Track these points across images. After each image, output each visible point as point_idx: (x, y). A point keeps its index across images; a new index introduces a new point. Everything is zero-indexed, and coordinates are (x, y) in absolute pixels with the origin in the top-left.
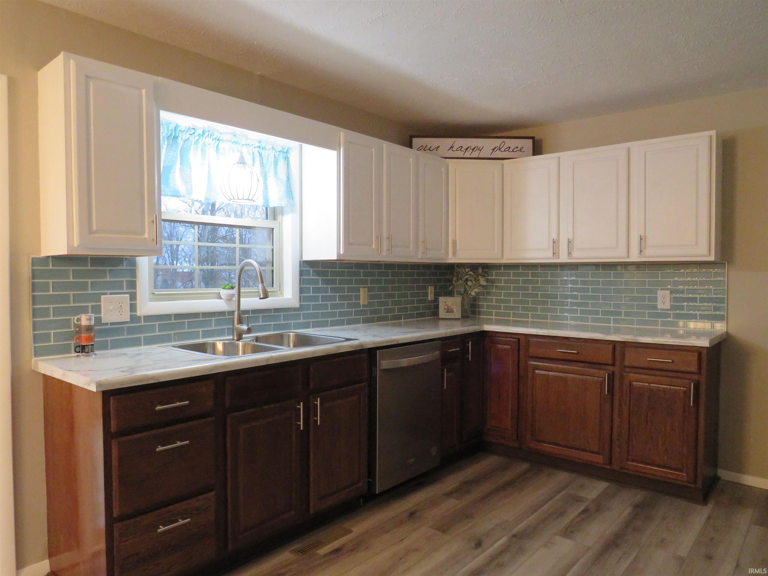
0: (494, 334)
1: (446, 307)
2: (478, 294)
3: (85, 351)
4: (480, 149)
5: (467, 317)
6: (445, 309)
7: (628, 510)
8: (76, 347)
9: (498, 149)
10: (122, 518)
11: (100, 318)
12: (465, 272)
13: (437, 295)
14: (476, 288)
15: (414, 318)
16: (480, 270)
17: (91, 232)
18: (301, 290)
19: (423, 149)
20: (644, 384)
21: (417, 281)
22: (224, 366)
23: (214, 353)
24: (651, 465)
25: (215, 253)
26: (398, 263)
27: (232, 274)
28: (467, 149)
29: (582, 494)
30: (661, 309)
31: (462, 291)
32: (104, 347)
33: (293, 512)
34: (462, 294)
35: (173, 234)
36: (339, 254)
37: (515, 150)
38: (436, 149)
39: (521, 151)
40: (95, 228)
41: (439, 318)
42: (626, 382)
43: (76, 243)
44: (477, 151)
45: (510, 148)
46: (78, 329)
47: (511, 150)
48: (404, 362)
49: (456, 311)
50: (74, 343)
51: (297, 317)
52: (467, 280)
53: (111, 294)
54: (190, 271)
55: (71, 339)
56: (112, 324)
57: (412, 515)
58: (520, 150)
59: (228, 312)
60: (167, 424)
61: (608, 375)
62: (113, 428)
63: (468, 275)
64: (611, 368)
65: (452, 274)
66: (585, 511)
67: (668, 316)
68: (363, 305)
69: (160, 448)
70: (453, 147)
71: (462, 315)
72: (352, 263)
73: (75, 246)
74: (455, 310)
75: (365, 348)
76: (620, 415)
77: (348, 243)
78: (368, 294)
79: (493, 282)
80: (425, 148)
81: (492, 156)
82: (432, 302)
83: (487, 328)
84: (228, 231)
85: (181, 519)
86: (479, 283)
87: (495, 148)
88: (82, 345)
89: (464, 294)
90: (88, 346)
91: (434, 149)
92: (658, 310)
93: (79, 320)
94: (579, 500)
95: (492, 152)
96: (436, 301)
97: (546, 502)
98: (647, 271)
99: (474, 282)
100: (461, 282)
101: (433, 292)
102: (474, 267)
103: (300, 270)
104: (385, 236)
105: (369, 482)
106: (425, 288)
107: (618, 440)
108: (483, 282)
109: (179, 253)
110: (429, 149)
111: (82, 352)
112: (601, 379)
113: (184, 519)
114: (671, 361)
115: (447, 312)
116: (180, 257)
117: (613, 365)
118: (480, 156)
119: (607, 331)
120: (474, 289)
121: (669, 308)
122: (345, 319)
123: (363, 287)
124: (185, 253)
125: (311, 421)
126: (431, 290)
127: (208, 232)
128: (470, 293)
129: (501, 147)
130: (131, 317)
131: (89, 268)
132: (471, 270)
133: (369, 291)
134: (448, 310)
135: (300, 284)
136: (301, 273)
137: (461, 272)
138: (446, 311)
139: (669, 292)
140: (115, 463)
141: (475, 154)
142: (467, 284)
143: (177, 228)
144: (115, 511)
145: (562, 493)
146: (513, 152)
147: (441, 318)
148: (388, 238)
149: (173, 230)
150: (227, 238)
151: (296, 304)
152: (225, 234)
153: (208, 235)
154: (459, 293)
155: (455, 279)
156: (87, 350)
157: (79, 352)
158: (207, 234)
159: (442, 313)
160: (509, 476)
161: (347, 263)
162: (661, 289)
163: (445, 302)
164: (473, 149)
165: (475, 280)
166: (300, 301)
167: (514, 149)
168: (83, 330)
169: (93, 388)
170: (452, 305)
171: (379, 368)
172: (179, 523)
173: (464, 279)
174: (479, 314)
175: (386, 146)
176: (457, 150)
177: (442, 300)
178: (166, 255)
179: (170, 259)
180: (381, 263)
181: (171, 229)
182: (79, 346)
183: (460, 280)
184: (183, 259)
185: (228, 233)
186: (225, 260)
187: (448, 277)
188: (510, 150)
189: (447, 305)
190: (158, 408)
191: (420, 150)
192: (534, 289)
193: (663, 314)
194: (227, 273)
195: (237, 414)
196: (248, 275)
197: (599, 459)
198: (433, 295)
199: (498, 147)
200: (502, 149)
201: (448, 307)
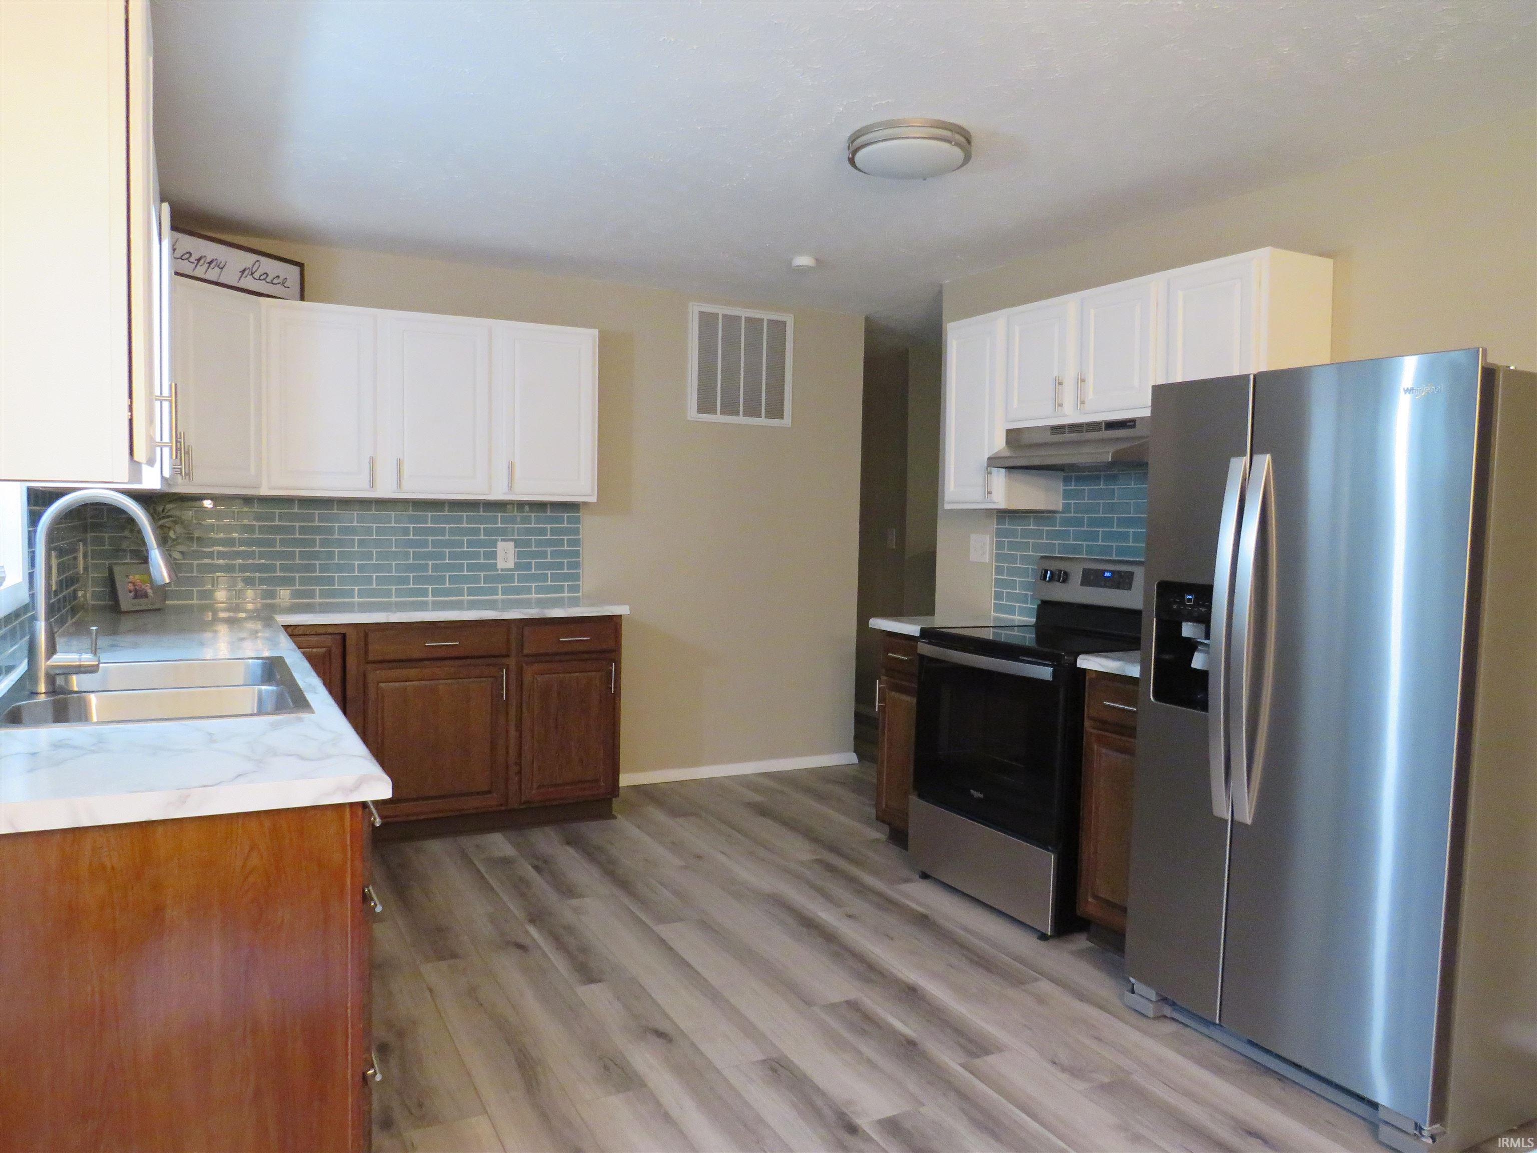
1: (131, 586)
4: (220, 266)
6: (130, 591)
9: (250, 273)
20: (551, 675)
28: (199, 260)
30: (502, 570)
37: (275, 281)
39: (285, 285)
41: (120, 609)
42: (528, 677)
44: (216, 268)
45: (267, 275)
47: (269, 280)
49: (153, 593)
58: (283, 284)
64: (506, 661)
67: (510, 578)
74: (150, 592)
81: (239, 284)
87: (245, 270)
92: (498, 570)
95: (241, 277)
98: (481, 514)
101: (83, 554)
112: (492, 679)
115: (135, 597)
117: (509, 655)
118: (221, 281)
121: (512, 567)
129: (253, 271)
138: (131, 594)
139: (512, 544)
141: (212, 275)
145: (477, 862)
146: (273, 284)
147: (125, 609)
159: (126, 601)
162: (502, 540)
163: (127, 577)
164: (210, 263)
167: (274, 278)
170: (142, 581)
176: (181, 258)
177: (118, 568)
188: (267, 280)
189: (131, 583)
193: (506, 577)
198: (82, 562)
199: (249, 268)
200: (256, 275)
201: (134, 586)
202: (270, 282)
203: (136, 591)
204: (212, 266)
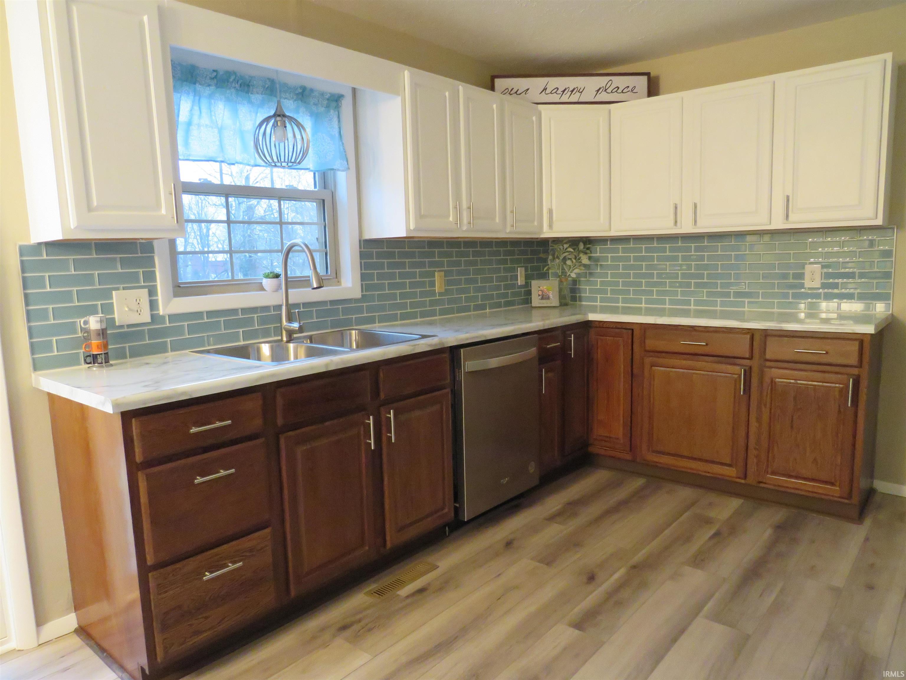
0: (601, 324)
1: (540, 293)
2: (578, 275)
3: (97, 361)
4: (580, 91)
5: (566, 305)
6: (539, 295)
7: (769, 532)
8: (87, 356)
9: (604, 90)
10: (159, 566)
11: (113, 319)
12: (563, 248)
13: (528, 278)
14: (576, 268)
15: (501, 307)
16: (581, 246)
17: (90, 209)
18: (363, 277)
19: (508, 93)
20: (788, 381)
21: (505, 262)
22: (273, 375)
23: (259, 359)
24: (797, 477)
25: (252, 237)
26: (481, 240)
27: (275, 261)
28: (564, 91)
29: (712, 514)
30: (810, 289)
31: (560, 272)
32: (121, 355)
33: (367, 548)
34: (559, 276)
35: (201, 215)
36: (408, 230)
38: (525, 92)
40: (95, 204)
41: (531, 306)
42: (767, 380)
43: (73, 223)
44: (577, 93)
45: (618, 88)
46: (86, 335)
47: (620, 91)
48: (494, 362)
49: (553, 297)
50: (83, 352)
51: (360, 310)
52: (565, 259)
53: (124, 289)
54: (224, 260)
55: (80, 348)
56: (129, 326)
57: (509, 544)
58: (632, 91)
59: (274, 307)
60: (206, 450)
61: (745, 371)
62: (139, 458)
63: (567, 252)
64: (747, 362)
65: (546, 252)
66: (717, 534)
68: (439, 293)
69: (199, 480)
70: (547, 88)
71: (560, 302)
72: (425, 241)
73: (72, 227)
74: (551, 296)
75: (446, 346)
76: (759, 420)
77: (420, 216)
78: (445, 279)
79: (597, 260)
80: (510, 92)
81: (597, 99)
82: (521, 287)
83: (592, 317)
84: (267, 210)
85: (231, 562)
86: (581, 262)
87: (600, 89)
88: (93, 354)
89: (562, 276)
90: (100, 355)
91: (522, 93)
92: (805, 288)
93: (86, 323)
94: (708, 521)
95: (596, 94)
96: (527, 285)
97: (670, 525)
99: (574, 261)
100: (557, 261)
101: (524, 275)
102: (574, 242)
103: (360, 251)
104: (465, 205)
105: (455, 507)
106: (514, 270)
107: (755, 449)
108: (585, 260)
109: (210, 238)
110: (516, 93)
111: (94, 363)
112: (736, 376)
113: (234, 563)
114: (825, 352)
115: (542, 299)
116: (211, 243)
117: (751, 358)
118: (580, 100)
119: (739, 316)
120: (573, 270)
121: (820, 286)
122: (417, 312)
123: (439, 271)
124: (217, 238)
125: (384, 439)
126: (521, 273)
127: (243, 212)
128: (570, 275)
129: (606, 88)
130: (152, 316)
131: (95, 256)
132: (570, 246)
133: (445, 276)
134: (542, 297)
135: (361, 270)
136: (362, 255)
137: (559, 249)
138: (540, 297)
139: (819, 266)
140: (144, 499)
141: (574, 98)
142: (565, 263)
143: (206, 208)
144: (148, 558)
145: (687, 514)
146: (623, 93)
147: (534, 306)
148: (469, 208)
149: (202, 211)
150: (266, 218)
151: (357, 294)
152: (264, 214)
153: (243, 216)
154: (556, 275)
155: (550, 257)
156: (100, 360)
157: (90, 363)
158: (242, 214)
159: (536, 301)
160: (622, 493)
161: (419, 241)
162: (810, 263)
163: (539, 287)
164: (572, 91)
165: (575, 258)
166: (362, 291)
167: (624, 89)
168: (93, 336)
169: (109, 409)
170: (548, 290)
171: (464, 370)
172: (229, 568)
173: (561, 258)
174: (580, 300)
175: (462, 88)
176: (551, 93)
177: (535, 284)
178: (195, 242)
179: (200, 246)
180: (459, 240)
181: (199, 209)
182: (89, 356)
183: (557, 260)
184: (216, 246)
185: (267, 212)
186: (265, 245)
187: (542, 255)
188: (618, 91)
189: (541, 290)
190: (194, 430)
191: (505, 94)
192: (648, 267)
194: (269, 260)
195: (291, 433)
196: (294, 262)
197: (731, 472)
198: (523, 279)
199: (603, 87)
200: (609, 90)
201: (542, 292)
202: (621, 92)
203: (543, 296)
204: (574, 93)
